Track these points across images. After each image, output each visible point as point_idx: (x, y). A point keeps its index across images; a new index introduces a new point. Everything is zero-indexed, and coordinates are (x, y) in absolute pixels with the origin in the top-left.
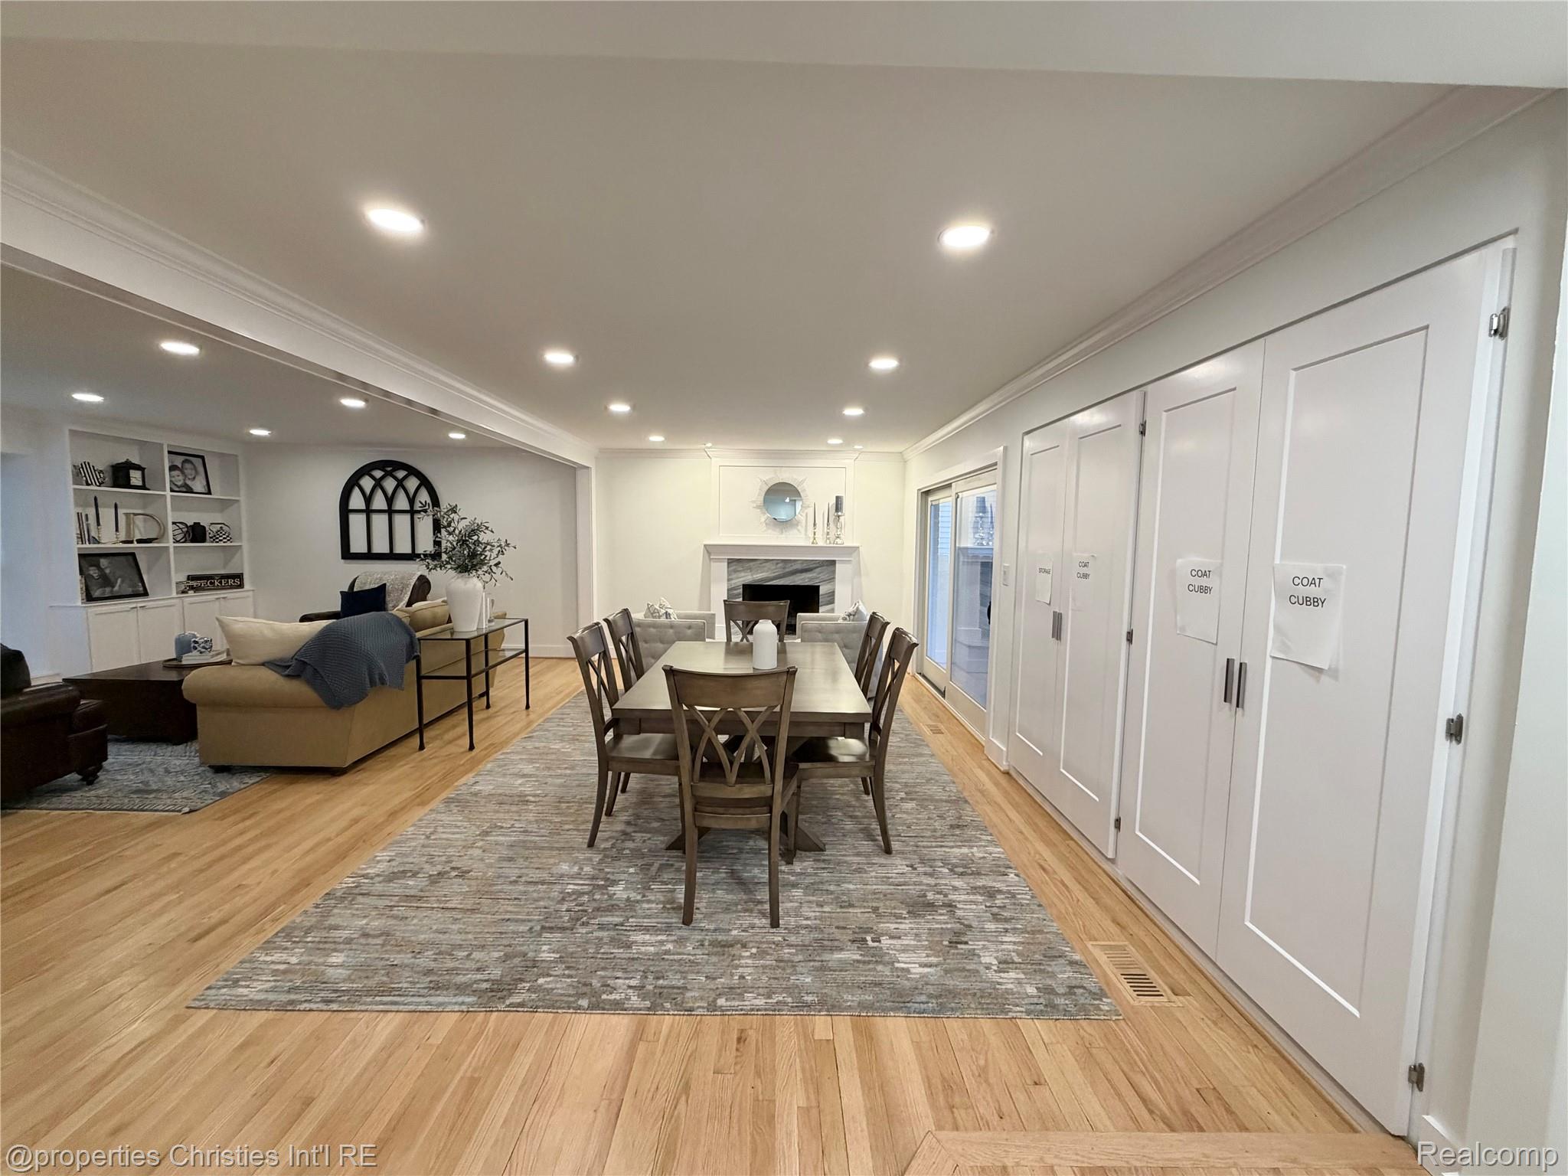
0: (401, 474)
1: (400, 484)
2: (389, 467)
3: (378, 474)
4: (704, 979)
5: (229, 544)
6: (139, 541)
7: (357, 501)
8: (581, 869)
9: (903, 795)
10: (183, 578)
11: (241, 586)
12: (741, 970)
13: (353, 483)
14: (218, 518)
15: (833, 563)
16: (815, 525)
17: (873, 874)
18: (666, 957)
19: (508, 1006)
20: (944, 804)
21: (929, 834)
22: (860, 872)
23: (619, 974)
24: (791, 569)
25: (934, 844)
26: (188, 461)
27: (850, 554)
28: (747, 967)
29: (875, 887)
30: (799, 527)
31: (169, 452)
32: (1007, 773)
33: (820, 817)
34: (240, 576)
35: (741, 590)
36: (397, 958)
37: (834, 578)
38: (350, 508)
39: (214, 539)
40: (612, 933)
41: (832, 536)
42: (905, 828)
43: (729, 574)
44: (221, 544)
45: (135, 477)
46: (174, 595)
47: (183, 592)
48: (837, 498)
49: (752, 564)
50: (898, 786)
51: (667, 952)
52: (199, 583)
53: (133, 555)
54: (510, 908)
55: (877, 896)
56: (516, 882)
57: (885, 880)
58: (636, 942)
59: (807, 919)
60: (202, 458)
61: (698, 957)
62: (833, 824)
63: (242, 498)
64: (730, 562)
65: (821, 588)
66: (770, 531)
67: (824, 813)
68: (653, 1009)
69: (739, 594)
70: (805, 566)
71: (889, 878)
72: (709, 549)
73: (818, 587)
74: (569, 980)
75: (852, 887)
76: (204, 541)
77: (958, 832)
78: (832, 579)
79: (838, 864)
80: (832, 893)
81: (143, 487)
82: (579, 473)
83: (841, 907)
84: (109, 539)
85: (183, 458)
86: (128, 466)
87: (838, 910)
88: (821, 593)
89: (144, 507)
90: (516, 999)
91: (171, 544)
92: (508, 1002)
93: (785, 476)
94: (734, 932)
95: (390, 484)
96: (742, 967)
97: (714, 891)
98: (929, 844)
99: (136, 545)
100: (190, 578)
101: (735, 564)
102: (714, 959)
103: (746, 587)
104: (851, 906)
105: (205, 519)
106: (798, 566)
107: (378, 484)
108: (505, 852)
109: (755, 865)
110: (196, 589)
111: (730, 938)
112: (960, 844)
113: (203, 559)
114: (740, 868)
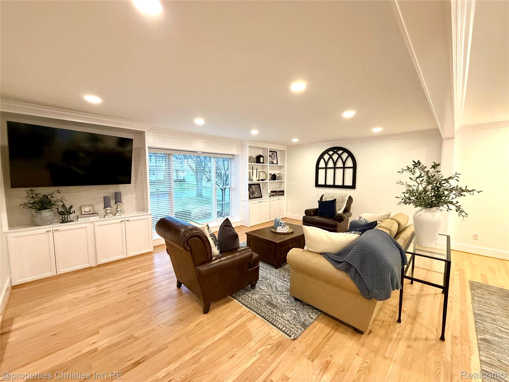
0: (340, 152)
1: (340, 156)
2: (335, 149)
5: (281, 181)
6: (262, 180)
7: (322, 164)
10: (270, 192)
11: (283, 195)
13: (321, 157)
14: (280, 172)
34: (283, 192)
38: (320, 167)
44: (279, 181)
45: (261, 159)
46: (268, 198)
47: (270, 197)
53: (259, 184)
63: (286, 165)
76: (276, 180)
81: (263, 163)
84: (255, 181)
85: (272, 153)
86: (260, 156)
89: (262, 170)
91: (268, 181)
95: (335, 157)
99: (260, 181)
100: (272, 192)
105: (276, 172)
107: (331, 157)
110: (273, 195)
113: (275, 186)
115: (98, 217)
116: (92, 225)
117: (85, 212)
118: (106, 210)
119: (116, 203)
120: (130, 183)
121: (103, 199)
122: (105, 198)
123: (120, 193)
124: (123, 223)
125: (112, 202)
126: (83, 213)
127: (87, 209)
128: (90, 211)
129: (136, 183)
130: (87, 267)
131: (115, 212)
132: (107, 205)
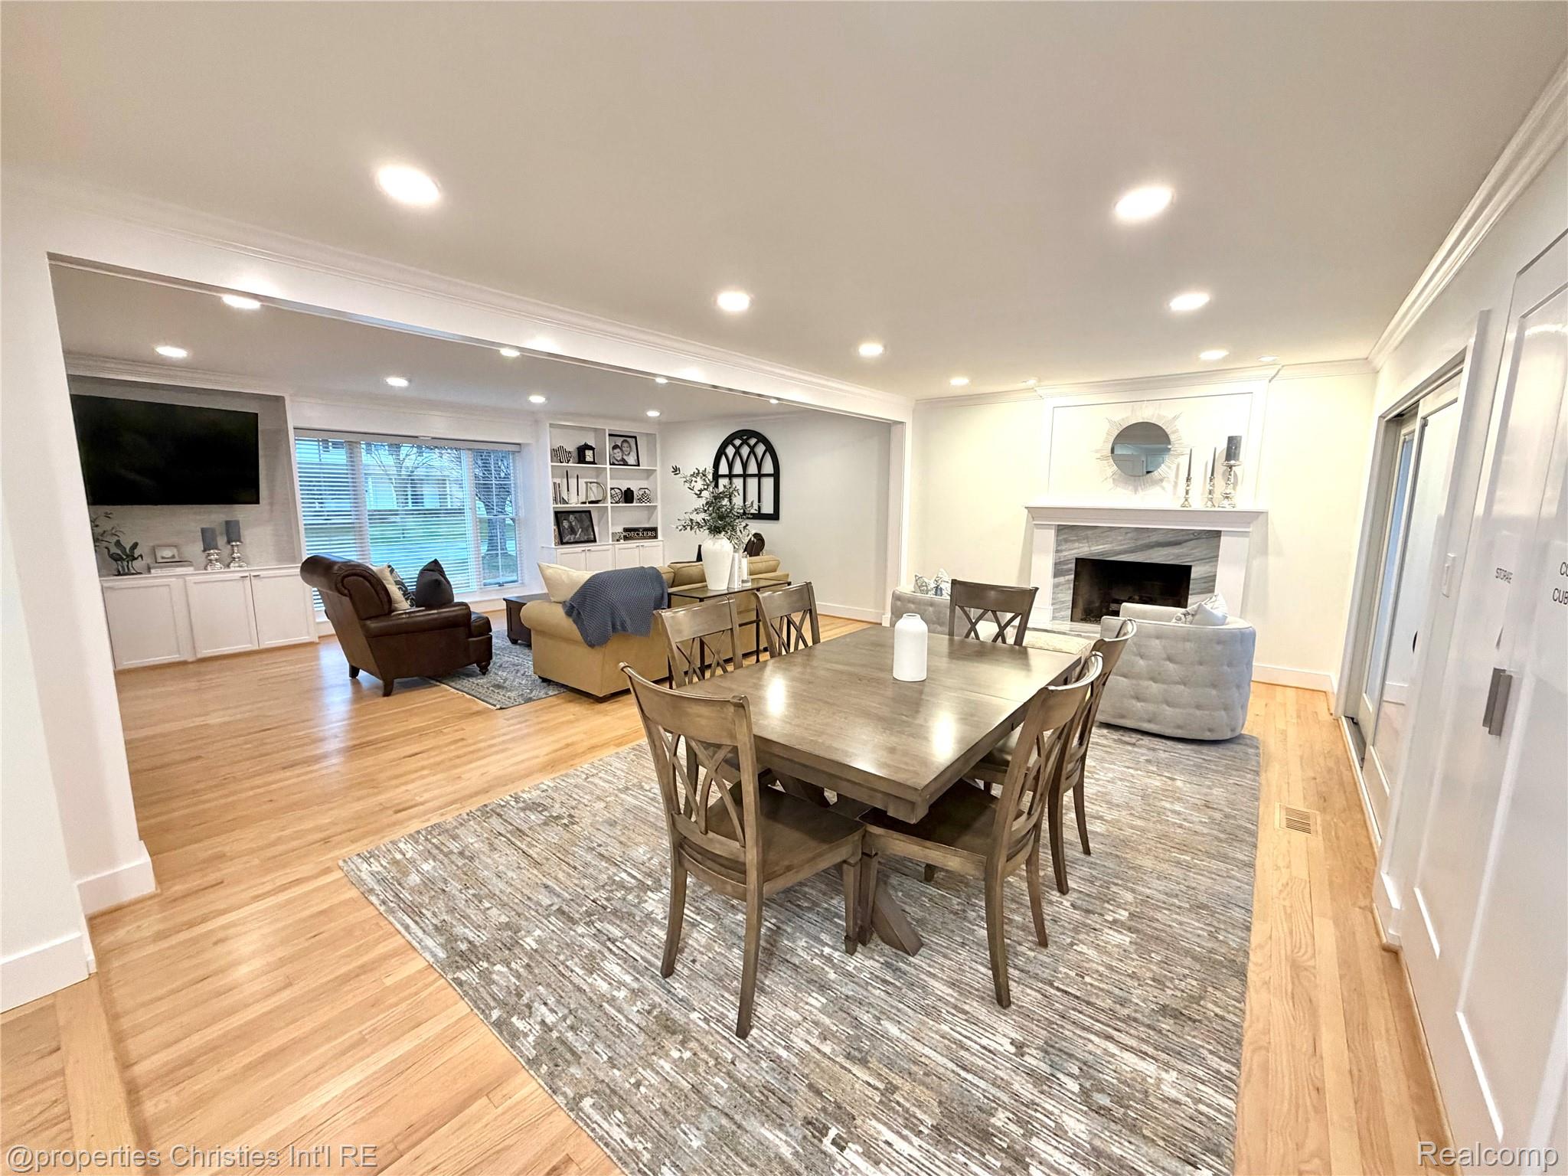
0: (753, 441)
1: (752, 451)
2: (745, 435)
3: (738, 442)
4: (605, 1058)
5: (648, 504)
6: (590, 502)
7: (724, 469)
8: (651, 859)
9: (1123, 915)
10: (620, 529)
11: (656, 537)
12: (648, 1074)
13: (721, 452)
14: (644, 484)
15: (1218, 534)
16: (1188, 479)
17: (945, 1028)
18: (605, 1005)
19: (454, 979)
20: (1188, 961)
21: (1108, 1003)
22: (927, 1015)
23: (551, 1001)
24: (1147, 541)
25: (1098, 1026)
26: (625, 441)
27: (1248, 524)
28: (658, 1073)
29: (927, 1051)
30: (1164, 484)
31: (610, 435)
32: (1393, 953)
33: (955, 901)
34: (655, 530)
35: (1073, 566)
36: (454, 887)
37: (1217, 556)
38: (720, 473)
39: (640, 500)
40: (598, 947)
41: (1217, 495)
42: (1072, 974)
43: (1058, 543)
44: (644, 504)
45: (589, 454)
46: (611, 542)
47: (618, 540)
48: (1231, 440)
49: (1089, 532)
50: (1129, 897)
51: (612, 1001)
52: (631, 533)
53: (589, 512)
54: (561, 875)
55: (914, 1068)
56: (593, 849)
57: (954, 1048)
58: (601, 969)
59: (787, 1048)
60: (635, 437)
61: (631, 1025)
62: (965, 918)
63: (658, 468)
64: (1060, 529)
65: (1193, 569)
66: (1118, 489)
67: (969, 897)
68: (533, 1063)
69: (1071, 570)
70: (1170, 538)
71: (962, 1047)
72: (1035, 512)
73: (1190, 567)
74: (513, 980)
75: (893, 1030)
76: (632, 502)
77: (1166, 1025)
78: (1214, 558)
79: (911, 985)
80: (857, 1023)
81: (593, 463)
82: (893, 428)
83: (848, 1056)
84: (574, 502)
85: (622, 439)
86: (587, 447)
87: (840, 1059)
88: (1193, 576)
89: (597, 477)
90: (462, 976)
91: (609, 505)
92: (458, 974)
93: (1146, 413)
94: (694, 1016)
95: (745, 451)
96: (653, 1069)
97: (730, 948)
98: (1088, 1022)
99: (587, 505)
100: (626, 530)
101: (1066, 532)
102: (641, 1038)
103: (1080, 562)
104: (863, 1062)
105: (634, 486)
106: (1154, 538)
107: (738, 452)
108: (618, 813)
109: (808, 935)
110: (626, 538)
111: (682, 1020)
112: (1150, 1050)
113: (632, 517)
114: (789, 930)
115: (192, 568)
116: (181, 581)
117: (163, 558)
118: (209, 555)
119: (229, 542)
120: (257, 502)
121: (200, 534)
122: (203, 531)
123: (237, 523)
124: (247, 581)
125: (221, 541)
126: (160, 560)
127: (167, 553)
128: (173, 557)
129: (271, 504)
130: (173, 660)
131: (229, 560)
132: (209, 544)
